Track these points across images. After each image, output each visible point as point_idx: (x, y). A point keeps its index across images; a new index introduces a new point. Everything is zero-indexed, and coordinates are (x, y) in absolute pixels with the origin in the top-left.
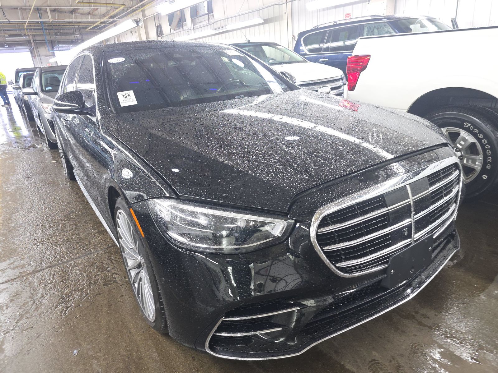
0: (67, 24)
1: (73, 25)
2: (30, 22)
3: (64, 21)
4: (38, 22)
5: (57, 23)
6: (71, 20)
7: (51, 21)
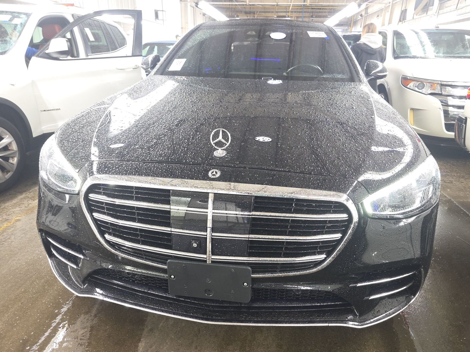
0: (324, 8)
1: (329, 9)
2: (293, 5)
3: (322, 5)
4: (301, 6)
5: (316, 7)
6: (328, 4)
7: (308, 4)
